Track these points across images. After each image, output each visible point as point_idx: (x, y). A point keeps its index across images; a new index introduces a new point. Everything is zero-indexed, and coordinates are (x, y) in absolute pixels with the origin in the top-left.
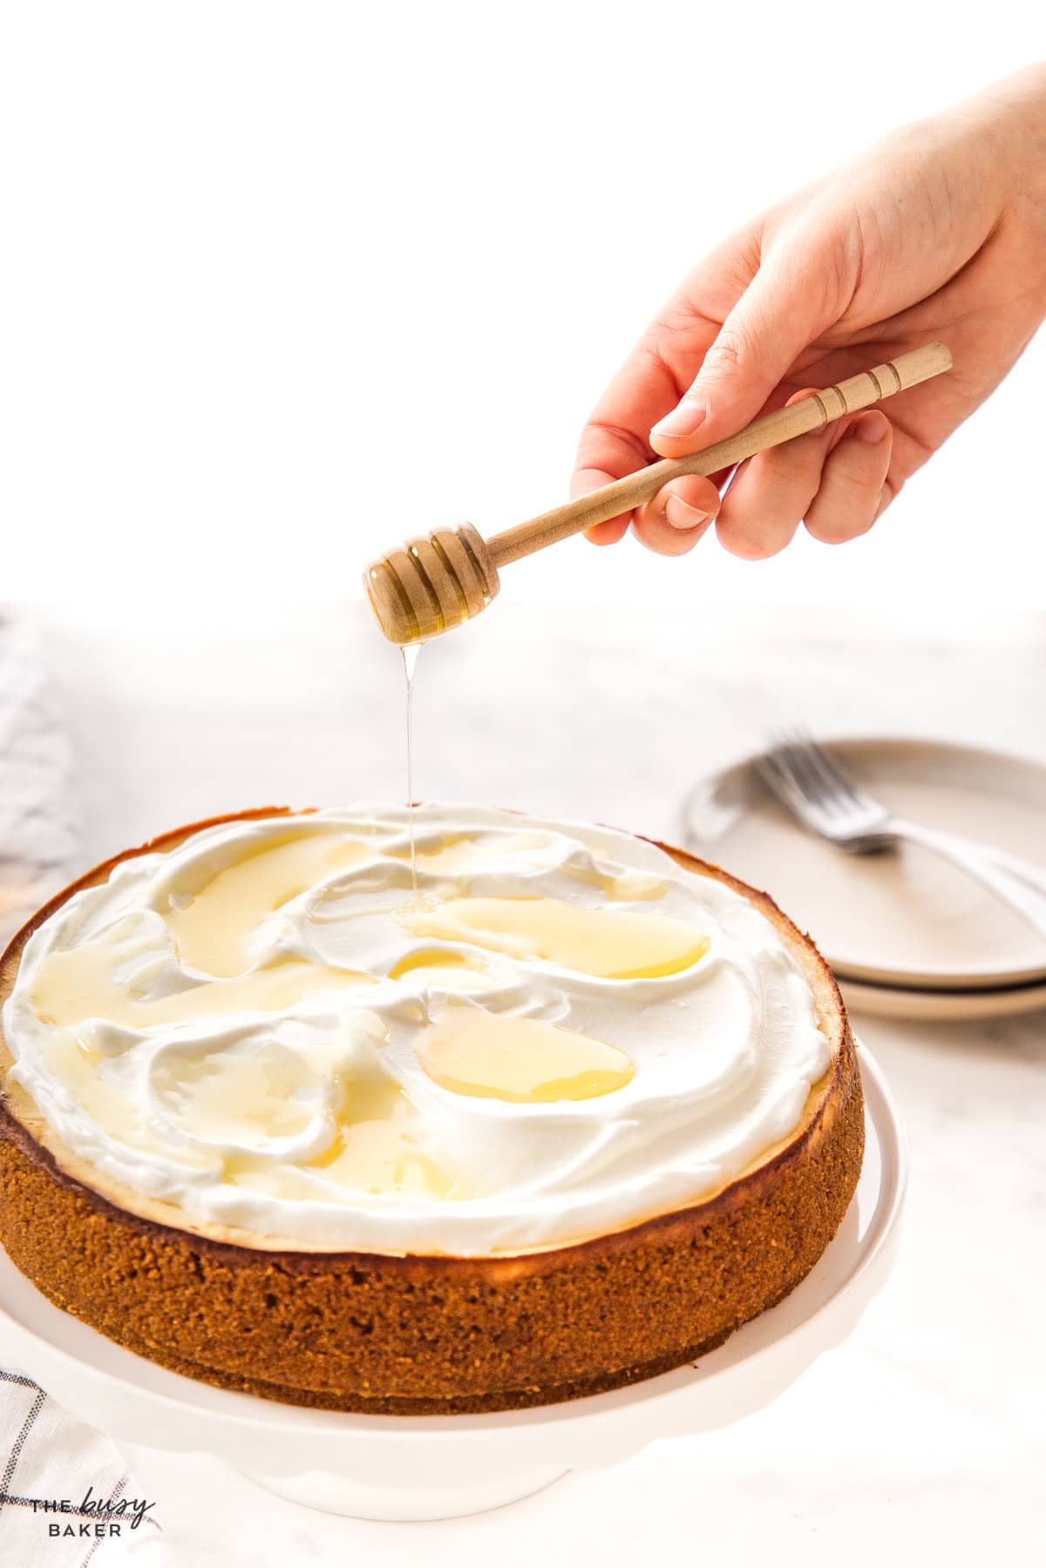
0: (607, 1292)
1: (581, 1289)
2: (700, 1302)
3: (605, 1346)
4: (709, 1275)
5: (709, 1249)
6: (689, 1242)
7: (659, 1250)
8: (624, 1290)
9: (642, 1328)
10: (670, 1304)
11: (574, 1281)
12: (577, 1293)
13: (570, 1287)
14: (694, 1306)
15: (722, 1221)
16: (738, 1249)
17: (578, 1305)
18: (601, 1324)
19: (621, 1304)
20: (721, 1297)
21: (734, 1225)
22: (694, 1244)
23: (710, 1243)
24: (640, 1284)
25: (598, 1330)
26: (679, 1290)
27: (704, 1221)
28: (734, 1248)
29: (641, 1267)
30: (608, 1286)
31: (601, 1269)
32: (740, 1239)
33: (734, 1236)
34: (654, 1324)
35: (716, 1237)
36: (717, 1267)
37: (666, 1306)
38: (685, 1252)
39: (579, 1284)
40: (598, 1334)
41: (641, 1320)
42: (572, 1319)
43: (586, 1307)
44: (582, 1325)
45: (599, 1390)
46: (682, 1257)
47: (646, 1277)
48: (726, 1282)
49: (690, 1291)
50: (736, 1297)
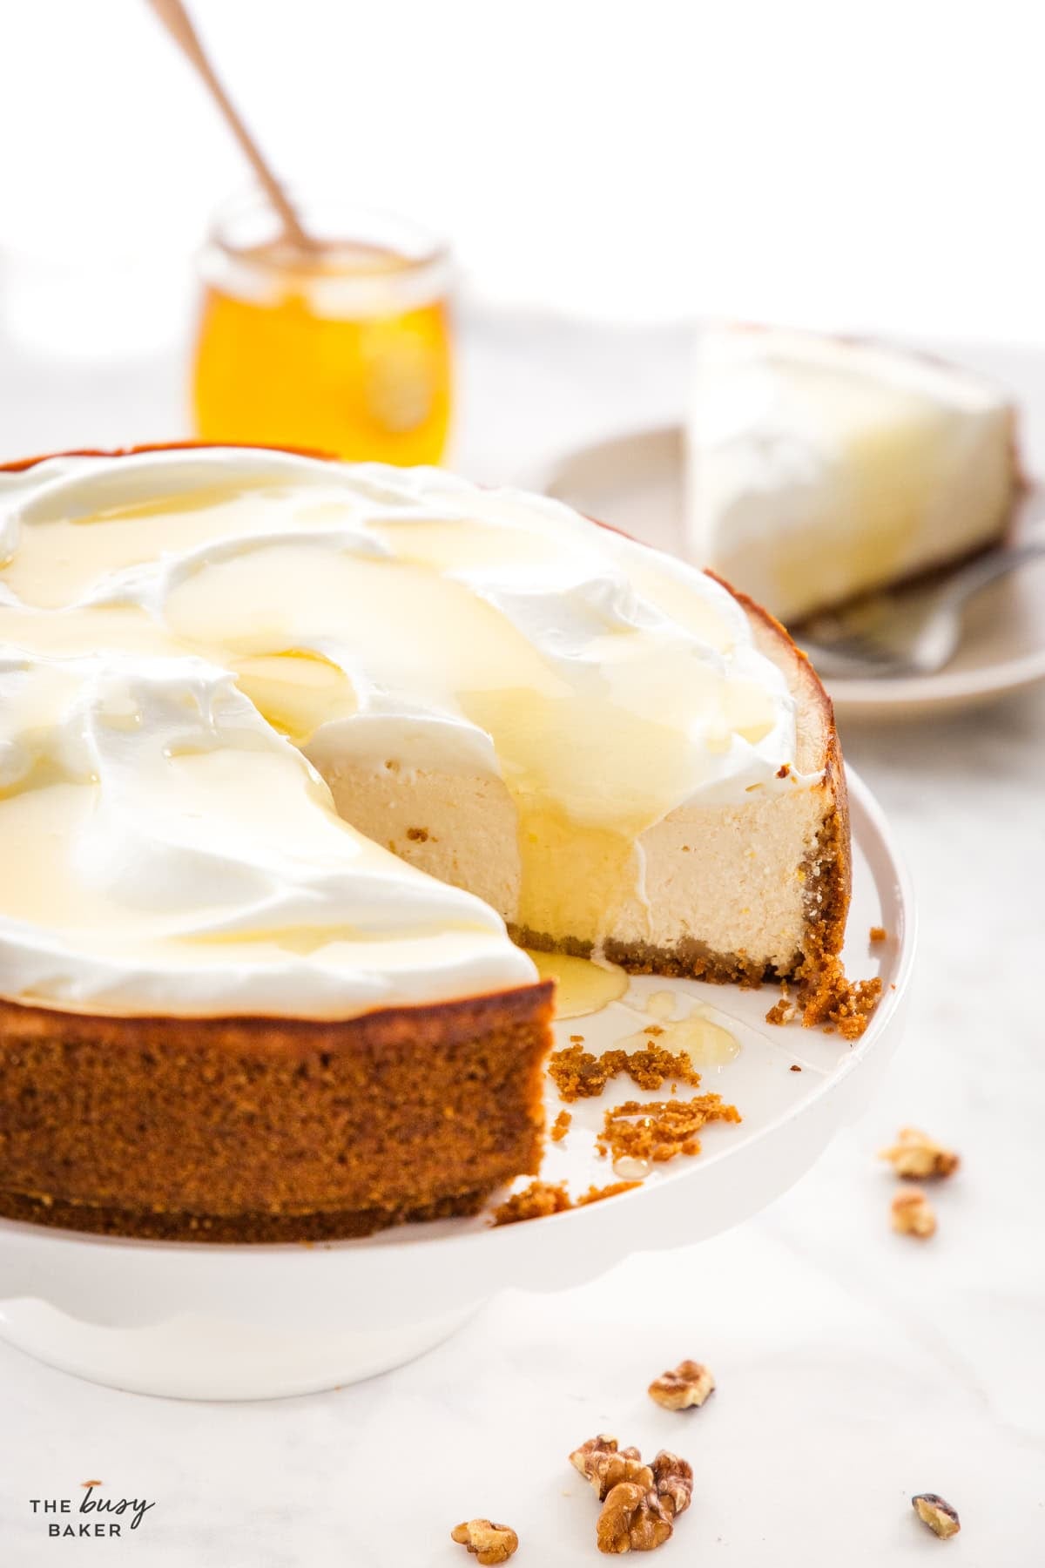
0: (152, 1095)
1: (115, 1079)
2: (301, 1155)
3: (142, 1169)
4: (321, 1121)
5: (325, 1086)
6: (294, 1065)
7: (243, 1062)
8: (177, 1100)
9: (198, 1162)
10: (250, 1141)
11: (106, 1064)
12: (107, 1082)
13: (99, 1070)
14: (289, 1157)
15: (355, 1053)
16: (379, 1101)
17: (106, 1098)
18: (136, 1135)
19: (172, 1119)
20: (342, 1160)
21: (379, 1066)
22: (302, 1072)
23: (328, 1076)
24: (204, 1097)
25: (132, 1142)
26: (268, 1128)
27: (327, 1043)
28: (372, 1099)
29: (209, 1074)
30: (153, 1086)
31: (148, 1059)
32: (386, 1087)
33: (374, 1080)
34: (220, 1162)
35: (342, 1073)
36: (335, 1115)
37: (243, 1144)
38: (285, 1077)
39: (112, 1070)
40: (131, 1149)
41: (199, 1149)
42: (95, 1115)
43: (117, 1104)
44: (110, 1127)
46: (278, 1083)
47: (215, 1091)
48: (351, 1141)
49: (284, 1134)
50: (371, 1168)
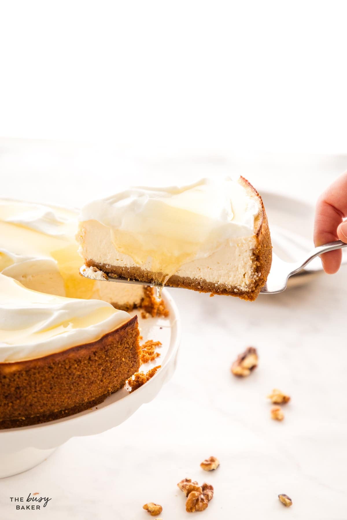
0: (53, 378)
1: (42, 376)
2: (92, 383)
3: (52, 400)
4: (96, 372)
5: (96, 360)
6: (87, 358)
7: (75, 361)
8: (60, 377)
9: (68, 393)
10: (80, 383)
11: (39, 373)
12: (40, 378)
13: (37, 375)
14: (90, 384)
15: (102, 350)
16: (109, 361)
17: (40, 383)
18: (50, 391)
19: (59, 383)
20: (102, 381)
21: (106, 351)
22: (90, 359)
23: (96, 358)
24: (67, 374)
25: (49, 393)
26: (84, 377)
27: (94, 349)
28: (107, 361)
29: (67, 368)
30: (53, 375)
31: (50, 368)
32: (109, 357)
33: (107, 356)
34: (73, 391)
35: (99, 356)
36: (99, 368)
37: (78, 384)
38: (86, 362)
39: (41, 374)
40: (49, 395)
41: (67, 389)
42: (38, 389)
43: (44, 383)
44: (42, 391)
45: (50, 419)
46: (84, 364)
47: (70, 371)
48: (103, 375)
49: (88, 378)
50: (108, 381)
